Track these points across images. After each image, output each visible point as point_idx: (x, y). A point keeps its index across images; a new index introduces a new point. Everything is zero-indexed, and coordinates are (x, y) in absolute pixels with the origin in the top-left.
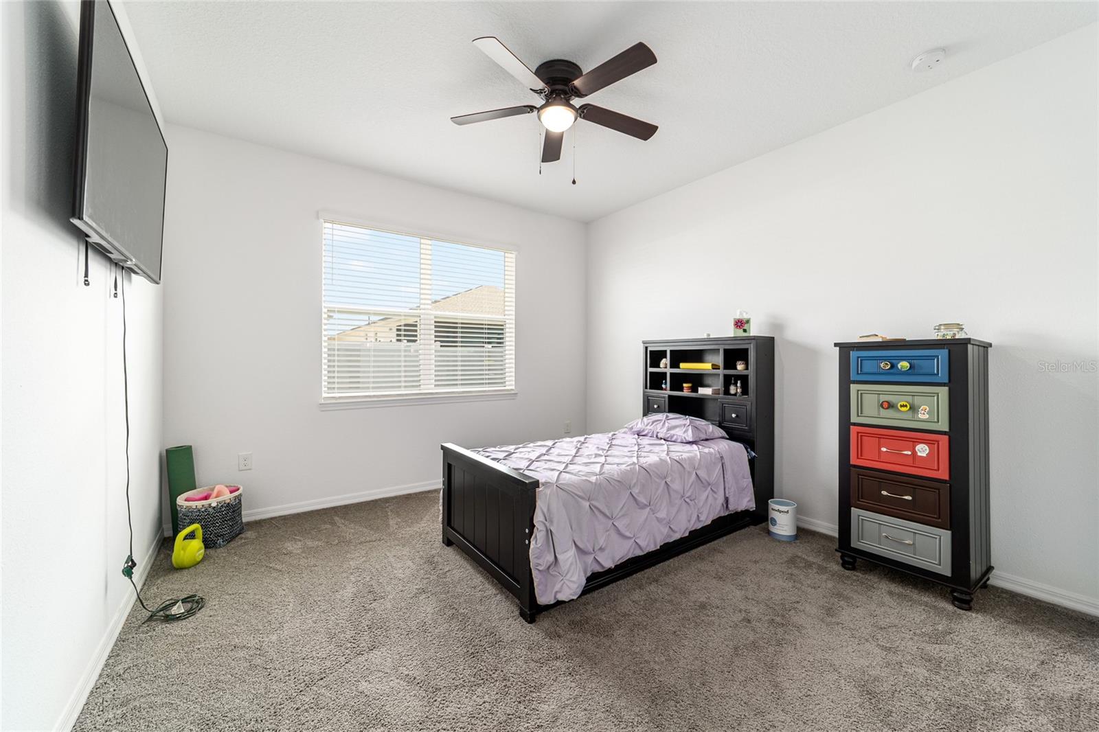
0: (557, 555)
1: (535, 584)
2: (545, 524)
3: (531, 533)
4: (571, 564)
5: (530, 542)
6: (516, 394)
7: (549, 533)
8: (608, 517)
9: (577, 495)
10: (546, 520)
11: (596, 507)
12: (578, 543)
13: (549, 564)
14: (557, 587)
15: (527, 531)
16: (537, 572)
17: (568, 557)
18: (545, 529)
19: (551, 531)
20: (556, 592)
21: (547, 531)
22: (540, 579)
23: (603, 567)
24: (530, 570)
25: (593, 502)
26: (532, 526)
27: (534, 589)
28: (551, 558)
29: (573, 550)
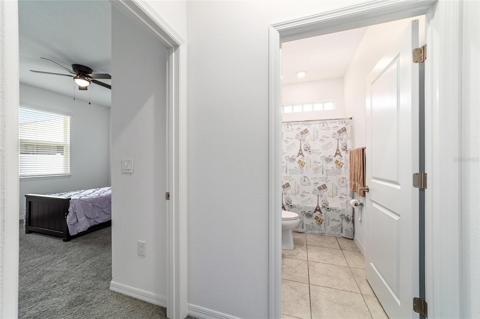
0: (78, 219)
1: (69, 229)
2: (73, 210)
3: (67, 214)
4: (83, 221)
5: (67, 217)
6: (71, 175)
7: (75, 213)
8: (101, 208)
9: (87, 202)
10: (73, 209)
11: (95, 205)
12: (87, 216)
13: (74, 222)
14: (78, 229)
15: (66, 214)
16: (70, 225)
17: (82, 219)
18: (73, 212)
19: (76, 212)
20: (78, 230)
21: (74, 212)
22: (71, 227)
23: (98, 223)
24: (67, 225)
25: (94, 204)
26: (68, 212)
27: (69, 231)
28: (75, 220)
29: (84, 217)
